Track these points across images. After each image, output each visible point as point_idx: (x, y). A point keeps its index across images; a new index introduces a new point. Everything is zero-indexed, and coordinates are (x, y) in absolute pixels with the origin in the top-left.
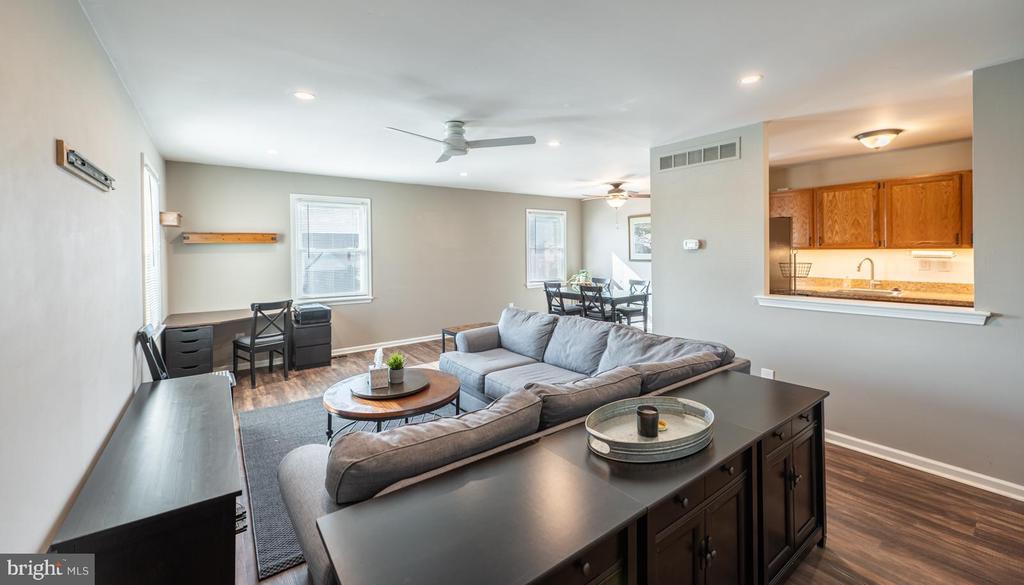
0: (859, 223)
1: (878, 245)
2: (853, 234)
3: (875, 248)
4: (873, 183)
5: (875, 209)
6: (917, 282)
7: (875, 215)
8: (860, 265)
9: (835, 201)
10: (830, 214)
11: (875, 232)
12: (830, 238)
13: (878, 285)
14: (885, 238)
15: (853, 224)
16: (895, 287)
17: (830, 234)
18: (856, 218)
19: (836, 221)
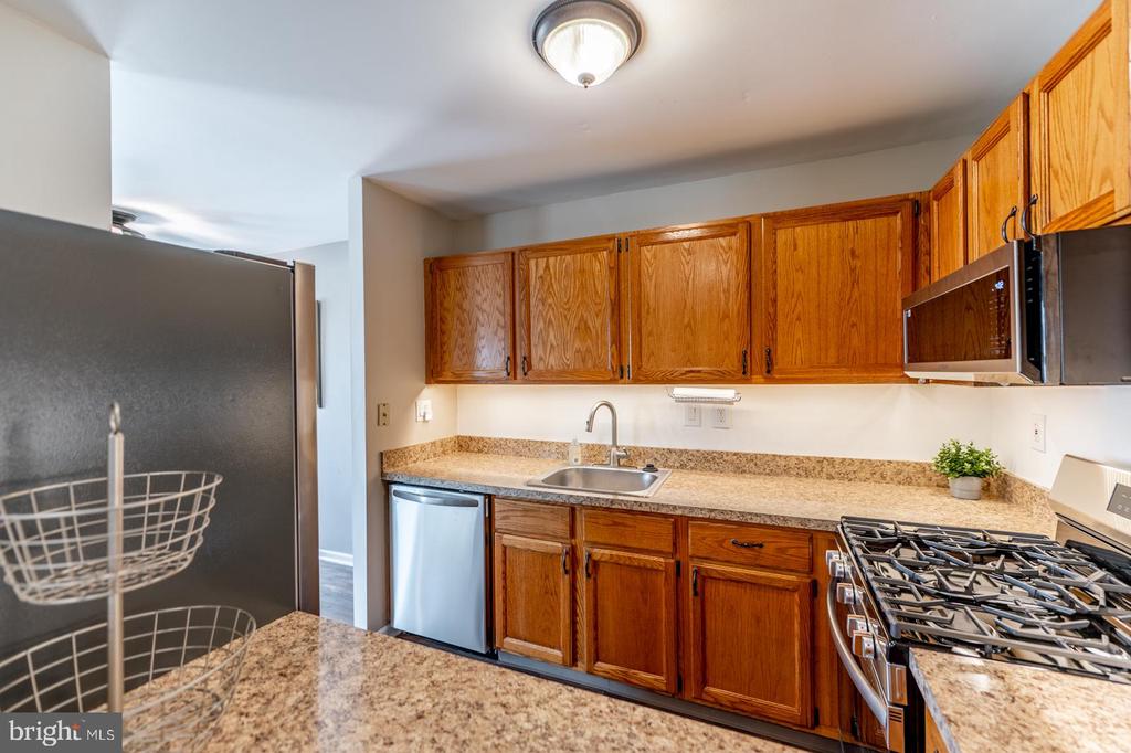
0: (587, 327)
1: (618, 375)
2: (578, 351)
3: (612, 381)
4: (610, 238)
5: (613, 298)
6: (681, 451)
7: (613, 310)
8: (592, 417)
9: (548, 278)
10: (541, 307)
11: (614, 346)
12: (541, 359)
13: (623, 457)
14: (629, 360)
15: (578, 328)
16: (649, 461)
17: (540, 352)
18: (582, 316)
19: (550, 321)
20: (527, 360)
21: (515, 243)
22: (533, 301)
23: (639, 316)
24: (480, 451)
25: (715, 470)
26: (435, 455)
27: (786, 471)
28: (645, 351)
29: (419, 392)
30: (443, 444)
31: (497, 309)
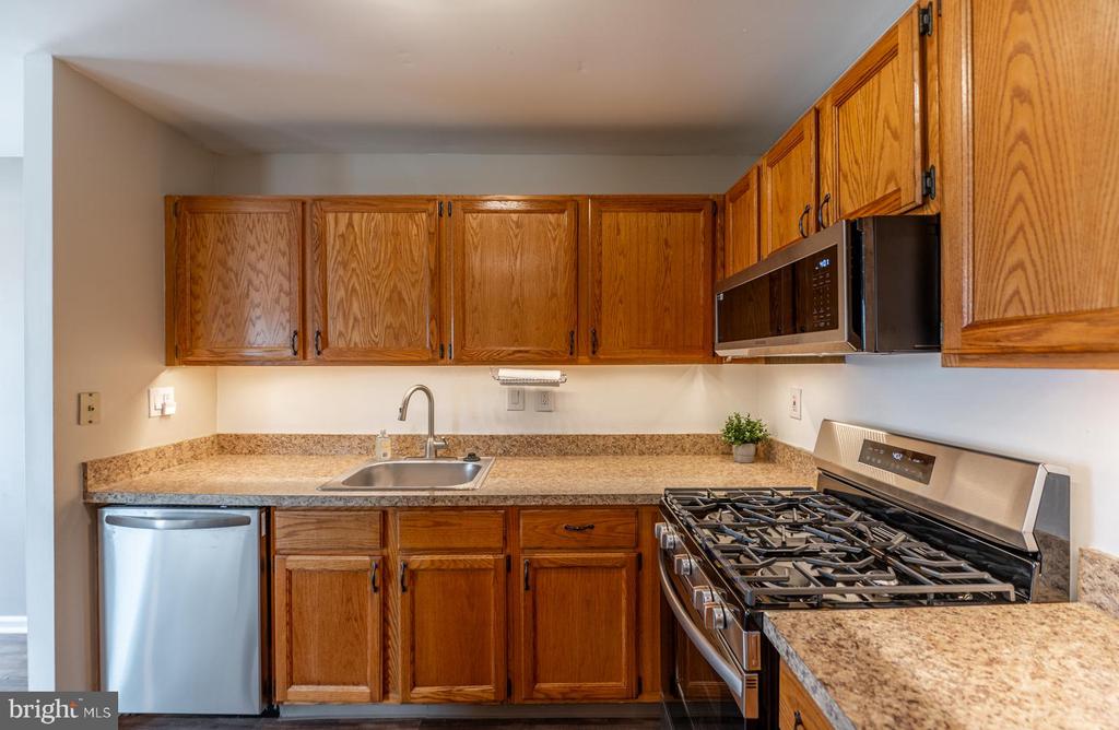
0: (401, 300)
1: (438, 354)
2: (388, 327)
3: (432, 362)
4: (430, 200)
5: (433, 267)
6: (504, 436)
7: (432, 282)
8: (406, 403)
9: (352, 238)
10: (341, 272)
11: (434, 321)
12: (341, 334)
13: (442, 447)
14: (452, 337)
15: (390, 300)
16: (470, 450)
17: (340, 326)
18: (395, 286)
19: (354, 290)
20: (322, 335)
21: (308, 190)
22: (330, 264)
23: (463, 290)
24: (251, 452)
25: (539, 455)
26: (180, 461)
27: (605, 451)
28: (469, 329)
29: (157, 374)
30: (192, 445)
31: (280, 270)
